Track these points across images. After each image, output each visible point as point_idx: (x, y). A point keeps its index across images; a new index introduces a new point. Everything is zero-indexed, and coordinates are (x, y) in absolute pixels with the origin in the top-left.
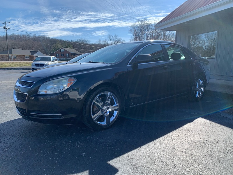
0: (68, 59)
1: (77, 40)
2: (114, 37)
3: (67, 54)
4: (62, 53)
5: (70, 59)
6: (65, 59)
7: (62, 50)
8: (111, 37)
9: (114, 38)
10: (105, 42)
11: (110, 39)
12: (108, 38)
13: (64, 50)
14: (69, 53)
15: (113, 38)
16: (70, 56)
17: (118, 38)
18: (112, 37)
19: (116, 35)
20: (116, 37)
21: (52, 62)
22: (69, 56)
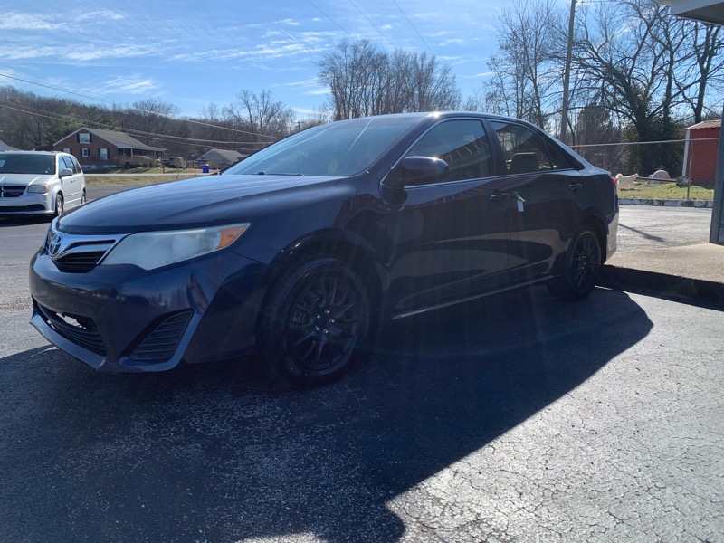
0: (105, 166)
1: (136, 105)
2: (258, 97)
3: (104, 152)
4: (84, 146)
5: (113, 166)
6: (94, 167)
7: (82, 136)
8: (251, 98)
9: (260, 101)
10: (231, 112)
11: (246, 103)
12: (241, 101)
13: (91, 135)
14: (110, 147)
15: (257, 102)
16: (115, 158)
17: (274, 100)
18: (254, 97)
19: (266, 91)
20: (266, 99)
21: (60, 177)
22: (108, 157)
